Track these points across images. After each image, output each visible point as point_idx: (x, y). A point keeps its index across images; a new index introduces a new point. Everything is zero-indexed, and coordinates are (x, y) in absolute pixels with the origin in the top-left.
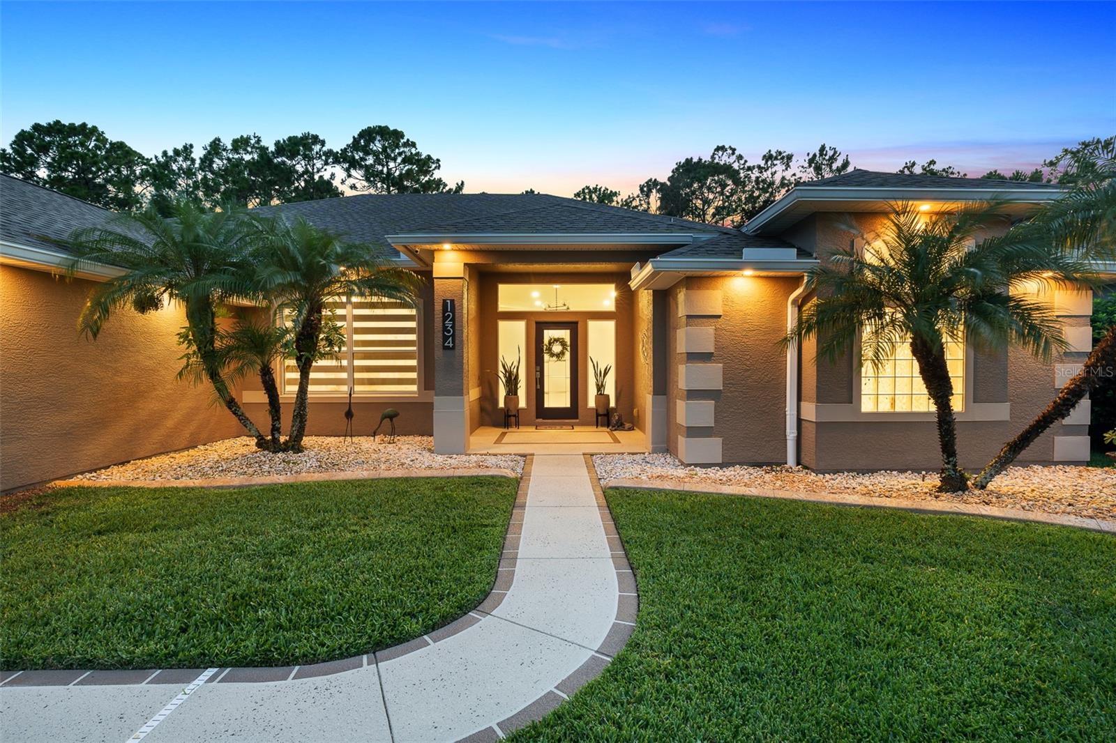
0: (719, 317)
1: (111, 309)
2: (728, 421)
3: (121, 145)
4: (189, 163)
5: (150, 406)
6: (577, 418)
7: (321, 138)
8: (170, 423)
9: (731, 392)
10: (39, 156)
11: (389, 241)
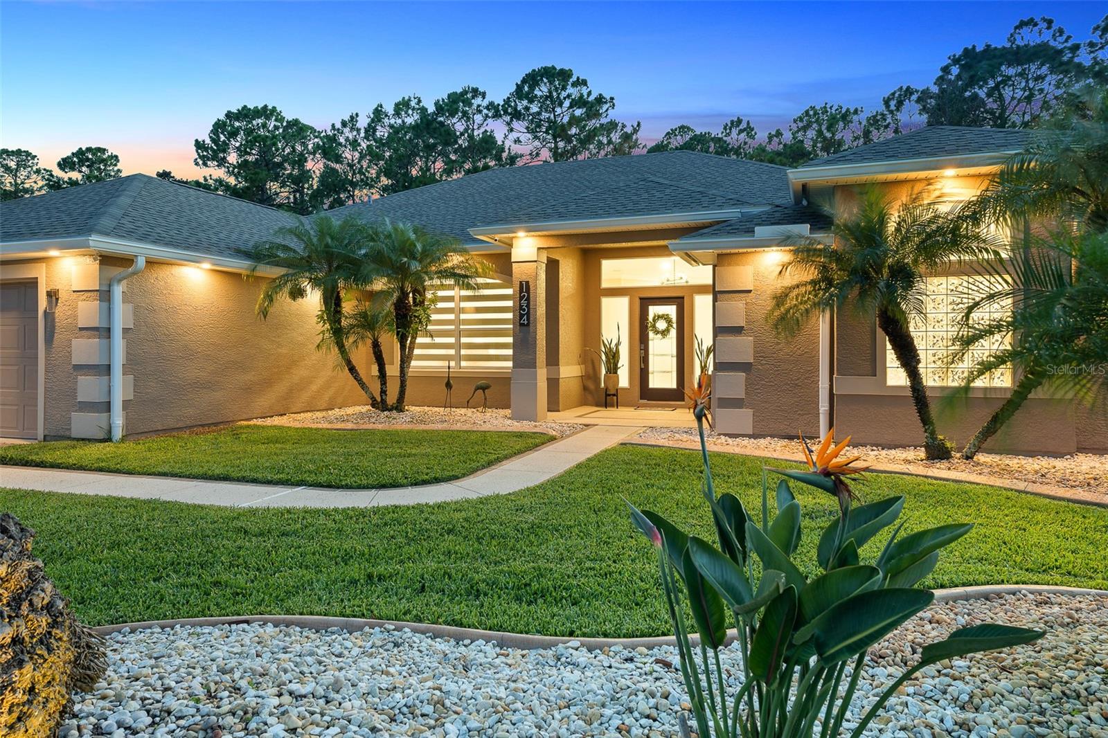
0: (749, 291)
1: (274, 298)
2: (759, 393)
3: (296, 122)
4: (355, 133)
5: (300, 373)
6: (683, 400)
7: (481, 90)
8: (314, 387)
9: (762, 365)
10: (230, 141)
11: (471, 233)
